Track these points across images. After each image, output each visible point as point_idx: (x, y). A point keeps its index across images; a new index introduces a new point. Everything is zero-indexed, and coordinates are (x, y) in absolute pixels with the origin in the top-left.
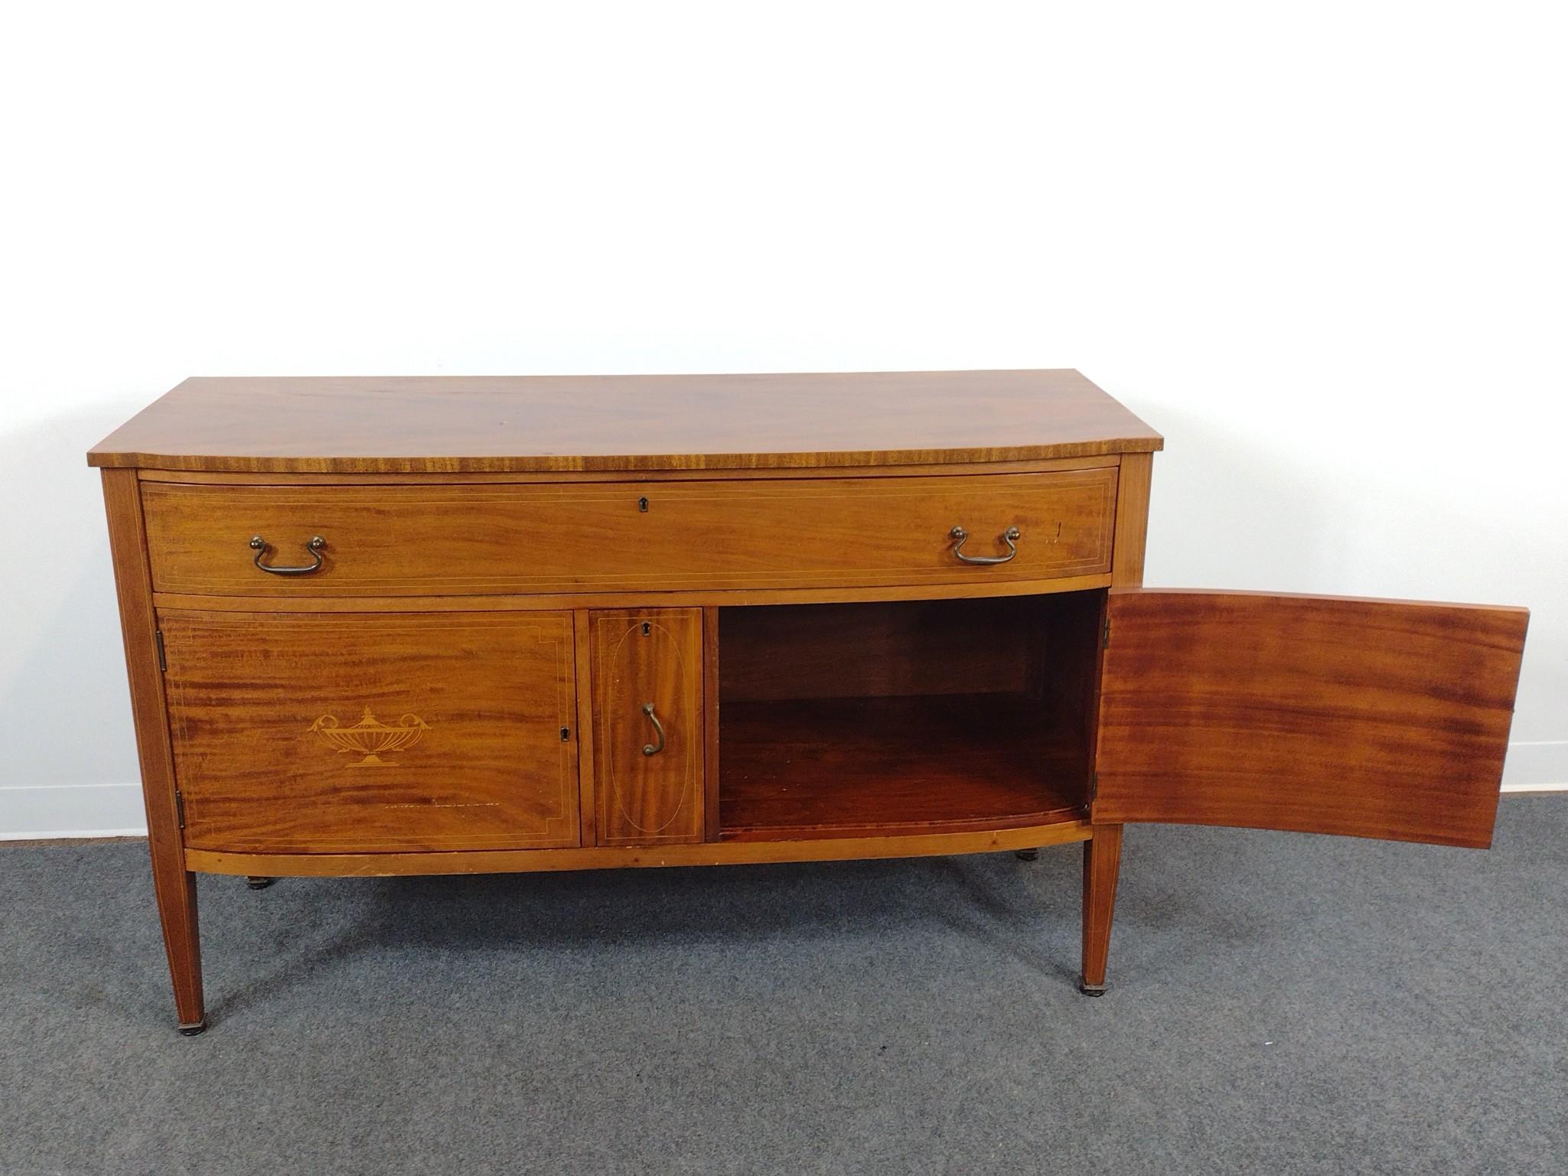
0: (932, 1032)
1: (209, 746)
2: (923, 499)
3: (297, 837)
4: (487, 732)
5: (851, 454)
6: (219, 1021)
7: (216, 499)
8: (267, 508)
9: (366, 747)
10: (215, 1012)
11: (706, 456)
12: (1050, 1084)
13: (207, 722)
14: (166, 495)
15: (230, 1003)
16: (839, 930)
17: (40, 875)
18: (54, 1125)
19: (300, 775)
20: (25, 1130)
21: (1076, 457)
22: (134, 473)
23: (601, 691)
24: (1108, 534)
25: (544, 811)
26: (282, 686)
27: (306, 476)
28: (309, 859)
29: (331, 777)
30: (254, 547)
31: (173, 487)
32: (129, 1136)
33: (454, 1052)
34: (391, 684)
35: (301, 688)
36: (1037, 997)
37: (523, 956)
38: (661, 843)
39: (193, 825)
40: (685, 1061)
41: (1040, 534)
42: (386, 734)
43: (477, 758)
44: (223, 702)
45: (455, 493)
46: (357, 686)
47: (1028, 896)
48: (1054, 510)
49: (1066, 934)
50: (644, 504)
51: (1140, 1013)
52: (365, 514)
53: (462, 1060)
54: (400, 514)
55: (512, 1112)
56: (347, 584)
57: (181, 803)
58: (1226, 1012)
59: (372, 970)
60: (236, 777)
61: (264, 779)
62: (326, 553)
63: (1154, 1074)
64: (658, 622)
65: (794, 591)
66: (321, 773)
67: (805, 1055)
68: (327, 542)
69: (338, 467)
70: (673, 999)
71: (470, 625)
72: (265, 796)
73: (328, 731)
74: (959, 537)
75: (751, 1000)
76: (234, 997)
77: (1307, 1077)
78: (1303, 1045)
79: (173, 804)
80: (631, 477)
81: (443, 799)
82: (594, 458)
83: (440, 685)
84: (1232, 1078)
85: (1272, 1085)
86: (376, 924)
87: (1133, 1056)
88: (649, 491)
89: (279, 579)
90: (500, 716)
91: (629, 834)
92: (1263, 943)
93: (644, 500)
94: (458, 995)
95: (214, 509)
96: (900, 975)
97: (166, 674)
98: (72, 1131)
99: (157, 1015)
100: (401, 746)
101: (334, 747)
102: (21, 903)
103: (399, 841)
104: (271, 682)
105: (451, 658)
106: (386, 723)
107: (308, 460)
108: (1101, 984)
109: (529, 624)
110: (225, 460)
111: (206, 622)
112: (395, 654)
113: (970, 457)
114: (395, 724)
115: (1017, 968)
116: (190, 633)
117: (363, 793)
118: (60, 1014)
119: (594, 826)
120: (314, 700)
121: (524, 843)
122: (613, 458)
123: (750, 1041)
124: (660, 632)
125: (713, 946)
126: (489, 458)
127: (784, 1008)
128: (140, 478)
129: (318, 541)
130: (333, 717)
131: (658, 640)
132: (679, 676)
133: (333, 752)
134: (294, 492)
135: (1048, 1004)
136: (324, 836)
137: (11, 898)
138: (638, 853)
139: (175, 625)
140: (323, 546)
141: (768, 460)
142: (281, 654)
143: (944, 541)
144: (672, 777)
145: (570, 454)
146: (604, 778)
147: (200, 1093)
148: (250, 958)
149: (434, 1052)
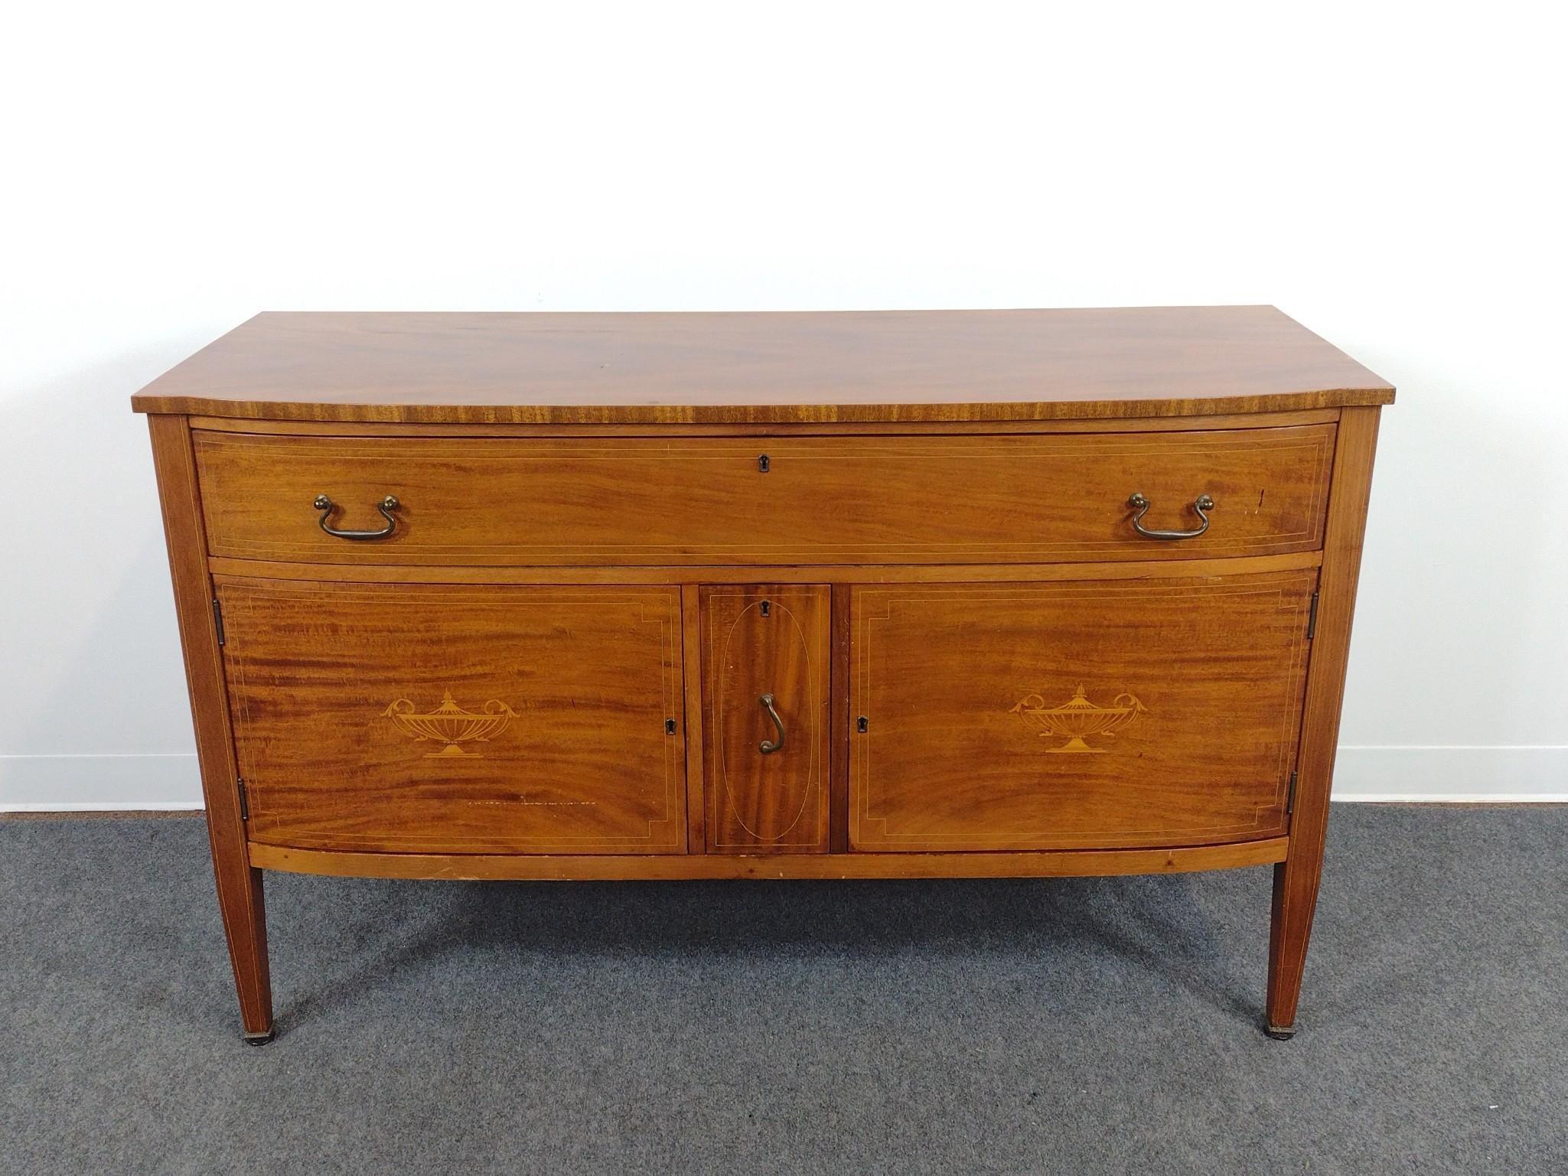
0: (1091, 1077)
1: (273, 730)
2: (1096, 461)
3: (370, 834)
4: (582, 722)
5: (1012, 406)
6: (288, 1031)
7: (276, 451)
8: (333, 463)
9: (446, 735)
10: (285, 1018)
11: (839, 407)
12: (1232, 1150)
13: (270, 703)
14: (222, 445)
15: (303, 1008)
16: (980, 946)
17: (112, 851)
18: (104, 1148)
19: (375, 765)
20: (70, 1152)
21: (1286, 411)
22: (185, 419)
23: (712, 678)
24: (1320, 503)
25: (646, 813)
26: (353, 665)
27: (377, 426)
28: (384, 859)
29: (407, 768)
30: (319, 508)
31: (227, 437)
32: (182, 1165)
33: (544, 1077)
34: (473, 665)
35: (373, 668)
36: (1213, 1039)
37: (625, 964)
38: (779, 852)
39: (257, 816)
40: (804, 1101)
41: (1237, 503)
42: (469, 721)
43: (570, 751)
44: (287, 682)
45: (548, 448)
46: (436, 666)
47: (1198, 914)
48: (1256, 475)
49: (1245, 962)
50: (764, 463)
51: (1336, 1063)
52: (444, 470)
53: (553, 1088)
54: (485, 471)
55: (608, 1155)
56: (423, 550)
57: (243, 792)
58: (1440, 1066)
59: (458, 975)
60: (304, 766)
61: (332, 768)
62: (400, 515)
63: (1356, 1140)
64: (779, 600)
65: (939, 568)
66: (396, 764)
67: (942, 1099)
68: (401, 502)
69: (413, 416)
70: (792, 1023)
71: (564, 600)
72: (335, 786)
73: (403, 717)
74: (1139, 507)
75: (880, 1028)
76: (307, 1002)
77: (1543, 1152)
78: (1535, 1110)
79: (235, 791)
80: (751, 431)
81: (530, 796)
82: (707, 408)
83: (527, 668)
84: (1452, 1150)
85: (1502, 1160)
86: (465, 920)
87: (1330, 1118)
88: (771, 448)
89: (347, 544)
90: (596, 705)
91: (742, 841)
92: (1478, 979)
93: (764, 458)
94: (551, 1008)
95: (274, 462)
96: (1052, 1004)
97: (224, 648)
98: (120, 1156)
99: (222, 1020)
100: (486, 735)
101: (410, 735)
102: (89, 883)
103: (484, 842)
104: (340, 660)
105: (541, 637)
106: (467, 710)
107: (377, 408)
108: (1290, 1025)
109: (630, 600)
110: (285, 406)
111: (268, 591)
112: (477, 631)
113: (1157, 410)
114: (479, 711)
115: (1191, 1004)
116: (250, 603)
117: (444, 787)
118: (119, 1015)
119: (702, 831)
120: (388, 681)
121: (624, 848)
122: (729, 409)
123: (879, 1078)
124: (781, 612)
125: (837, 960)
126: (585, 408)
127: (918, 1040)
128: (192, 426)
129: (390, 501)
130: (409, 702)
131: (778, 622)
132: (802, 664)
133: (408, 741)
134: (365, 445)
135: (1227, 1049)
136: (400, 834)
137: (79, 877)
138: (753, 863)
139: (234, 595)
140: (396, 507)
141: (911, 413)
142: (352, 629)
143: (1121, 512)
144: (793, 779)
145: (679, 403)
146: (714, 775)
147: (263, 1116)
148: (328, 955)
149: (522, 1076)
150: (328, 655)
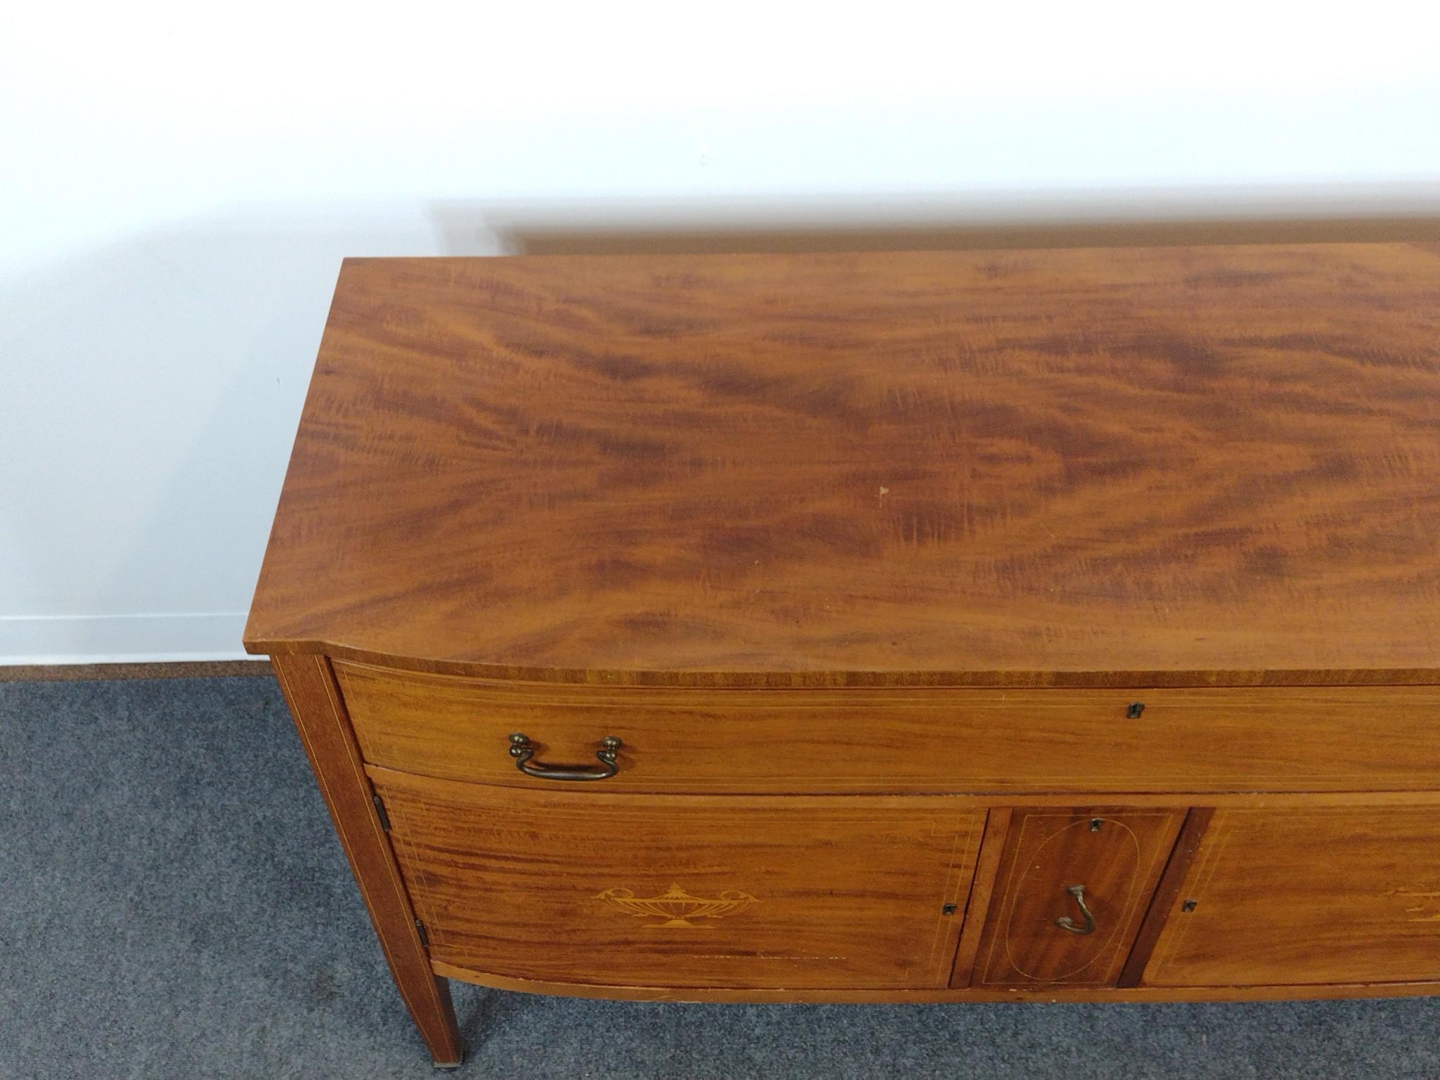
1: (456, 896)
3: (578, 971)
4: (840, 905)
7: (453, 693)
8: (533, 708)
9: (671, 913)
13: (452, 878)
19: (582, 930)
23: (1010, 875)
25: (904, 964)
29: (623, 933)
34: (710, 866)
35: (582, 865)
38: (1057, 987)
39: (440, 946)
42: (700, 904)
43: (823, 925)
44: (472, 867)
46: (662, 866)
50: (1136, 710)
52: (685, 716)
54: (742, 717)
56: (652, 781)
57: (422, 928)
60: (496, 923)
61: (532, 928)
62: (623, 752)
66: (610, 930)
68: (624, 743)
69: (649, 681)
71: (833, 820)
72: (534, 940)
73: (619, 900)
79: (413, 930)
81: (769, 953)
82: (1075, 673)
83: (778, 869)
88: (1148, 696)
90: (859, 894)
91: (1014, 981)
93: (1137, 706)
95: (450, 702)
97: (390, 831)
100: (720, 914)
101: (627, 912)
103: (710, 980)
104: (541, 857)
105: (799, 846)
106: (699, 897)
107: (601, 671)
109: (920, 820)
111: (446, 800)
112: (718, 842)
114: (713, 898)
116: (422, 806)
117: (665, 946)
119: (969, 974)
120: (601, 875)
121: (873, 985)
122: (1105, 674)
124: (1116, 828)
128: (330, 660)
130: (627, 890)
131: (1110, 834)
132: (1130, 864)
133: (624, 916)
134: (577, 693)
136: (611, 973)
138: (1022, 994)
139: (401, 796)
140: (618, 747)
142: (555, 837)
144: (1090, 942)
150: (526, 853)
